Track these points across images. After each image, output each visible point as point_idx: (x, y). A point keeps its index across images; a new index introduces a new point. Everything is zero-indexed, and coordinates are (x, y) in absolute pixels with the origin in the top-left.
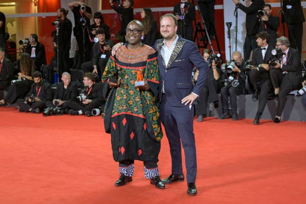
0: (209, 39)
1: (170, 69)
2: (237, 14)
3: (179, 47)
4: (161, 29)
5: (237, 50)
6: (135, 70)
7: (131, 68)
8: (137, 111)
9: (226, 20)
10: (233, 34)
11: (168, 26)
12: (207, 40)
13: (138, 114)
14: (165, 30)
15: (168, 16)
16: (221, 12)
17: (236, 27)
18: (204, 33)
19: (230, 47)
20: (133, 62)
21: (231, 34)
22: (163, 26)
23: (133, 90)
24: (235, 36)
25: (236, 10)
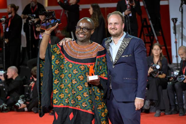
0: (155, 34)
1: (117, 64)
2: (182, 10)
3: (126, 43)
4: (109, 27)
5: (184, 45)
6: (84, 65)
7: (80, 64)
8: (85, 107)
9: (172, 16)
10: (179, 29)
11: (115, 23)
12: (154, 36)
13: (87, 110)
14: (113, 27)
15: (116, 13)
16: (167, 7)
17: (182, 23)
18: (150, 28)
19: (176, 42)
20: (82, 57)
21: (177, 29)
22: (111, 24)
23: (81, 86)
24: (181, 31)
25: (181, 6)
